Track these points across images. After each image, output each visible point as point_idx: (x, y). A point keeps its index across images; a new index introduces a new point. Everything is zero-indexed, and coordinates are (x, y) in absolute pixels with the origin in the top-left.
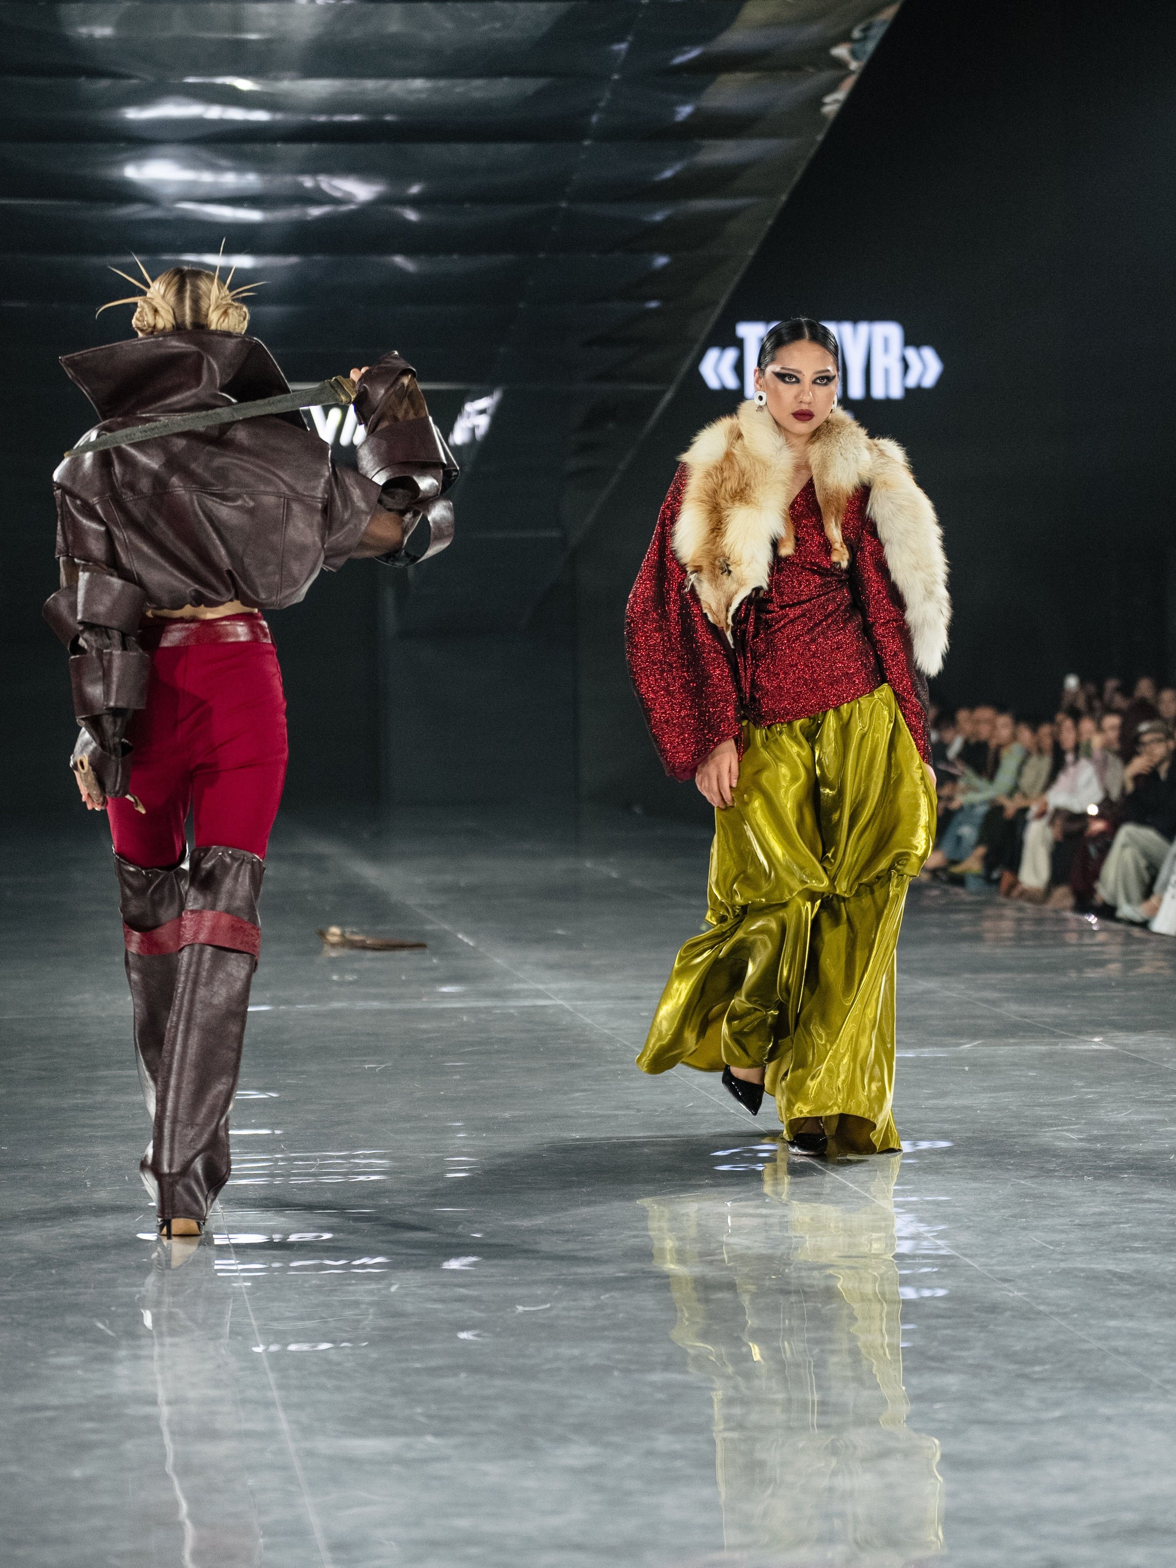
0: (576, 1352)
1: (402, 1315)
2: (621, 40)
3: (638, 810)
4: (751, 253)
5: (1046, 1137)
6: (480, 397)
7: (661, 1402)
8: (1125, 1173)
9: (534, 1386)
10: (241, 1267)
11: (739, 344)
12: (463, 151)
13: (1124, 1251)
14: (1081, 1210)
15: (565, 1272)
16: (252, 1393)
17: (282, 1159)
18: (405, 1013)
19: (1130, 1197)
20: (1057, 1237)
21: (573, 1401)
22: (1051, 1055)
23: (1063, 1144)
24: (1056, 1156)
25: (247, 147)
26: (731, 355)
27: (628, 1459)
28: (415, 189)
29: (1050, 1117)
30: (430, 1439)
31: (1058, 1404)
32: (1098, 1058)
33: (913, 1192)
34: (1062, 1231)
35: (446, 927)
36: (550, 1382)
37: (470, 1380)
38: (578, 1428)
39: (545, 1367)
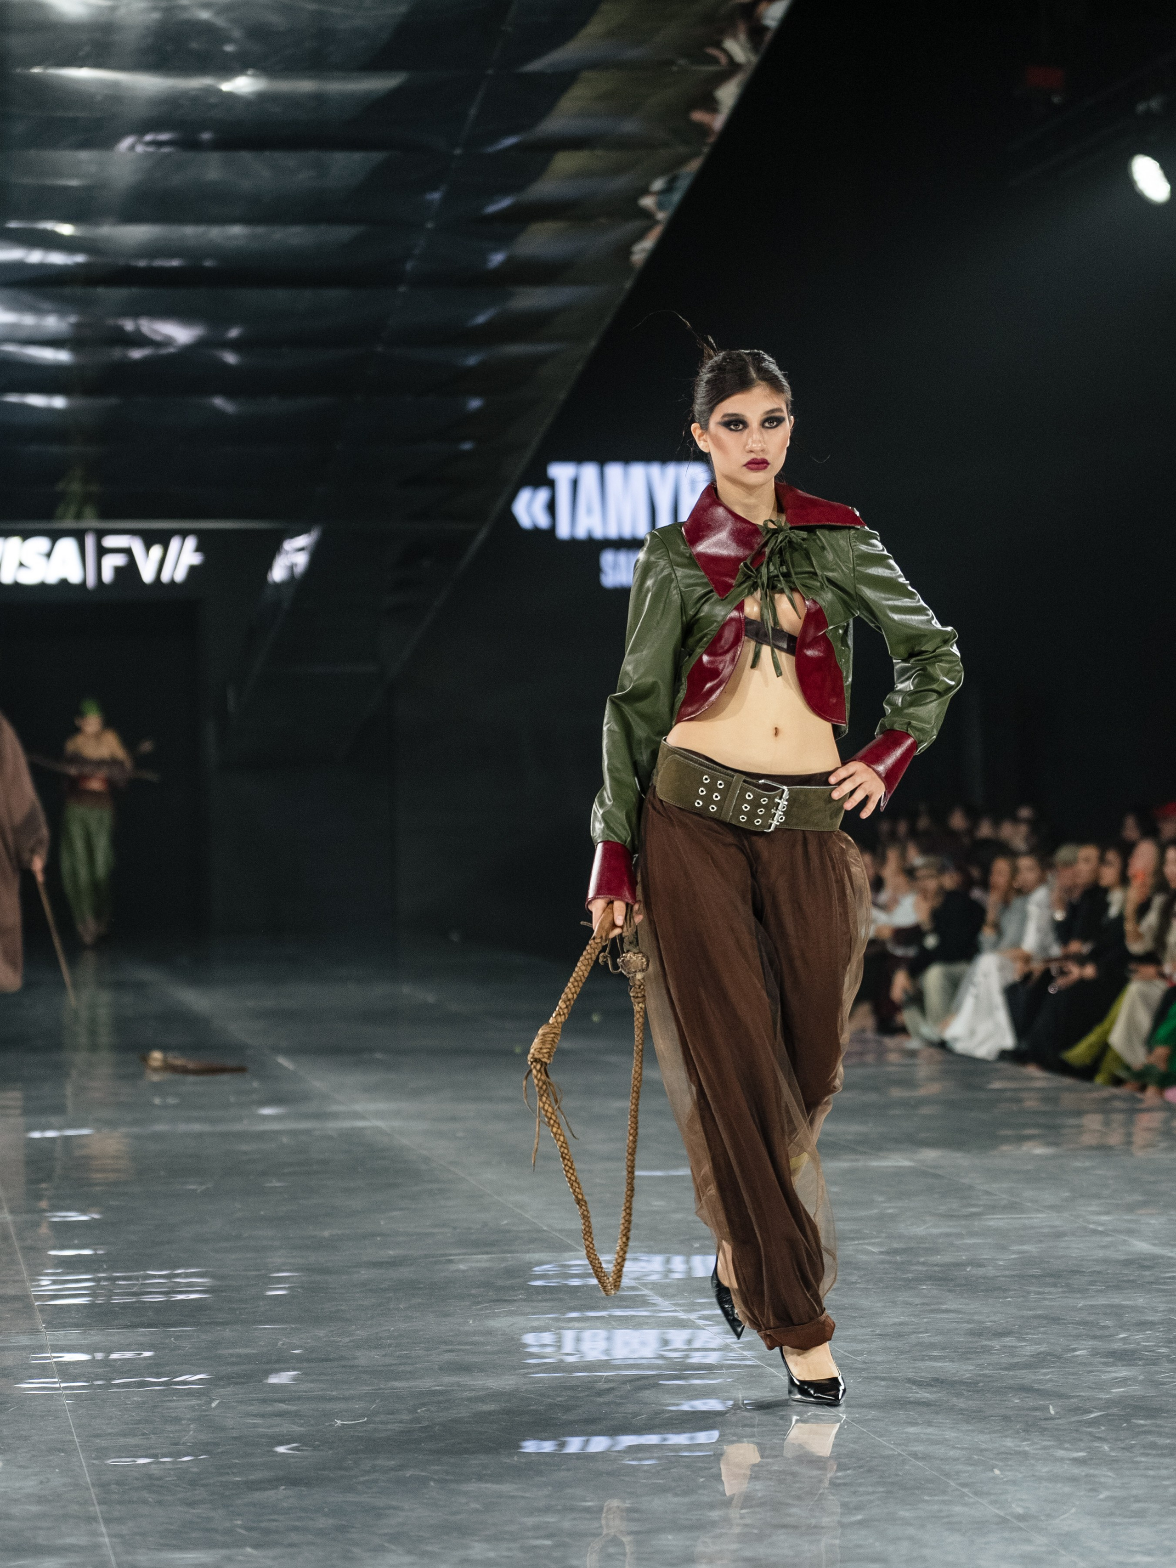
0: (393, 1464)
1: (223, 1429)
2: (435, 189)
3: (455, 937)
4: (562, 396)
5: (849, 1249)
6: (298, 533)
7: (476, 1511)
8: (925, 1284)
9: (351, 1497)
10: (63, 1385)
11: (551, 484)
12: (281, 296)
13: (923, 1360)
14: (882, 1320)
15: (382, 1386)
16: (74, 1508)
17: (105, 1279)
18: (225, 1135)
19: (928, 1308)
20: (859, 1347)
21: (387, 1512)
22: (852, 1171)
23: (864, 1257)
24: (858, 1268)
25: (67, 291)
26: (543, 495)
28: (234, 333)
29: (851, 1231)
30: (250, 1551)
31: (859, 1508)
32: (899, 1174)
34: (863, 1341)
36: (367, 1493)
37: (289, 1492)
38: (395, 1538)
39: (362, 1479)
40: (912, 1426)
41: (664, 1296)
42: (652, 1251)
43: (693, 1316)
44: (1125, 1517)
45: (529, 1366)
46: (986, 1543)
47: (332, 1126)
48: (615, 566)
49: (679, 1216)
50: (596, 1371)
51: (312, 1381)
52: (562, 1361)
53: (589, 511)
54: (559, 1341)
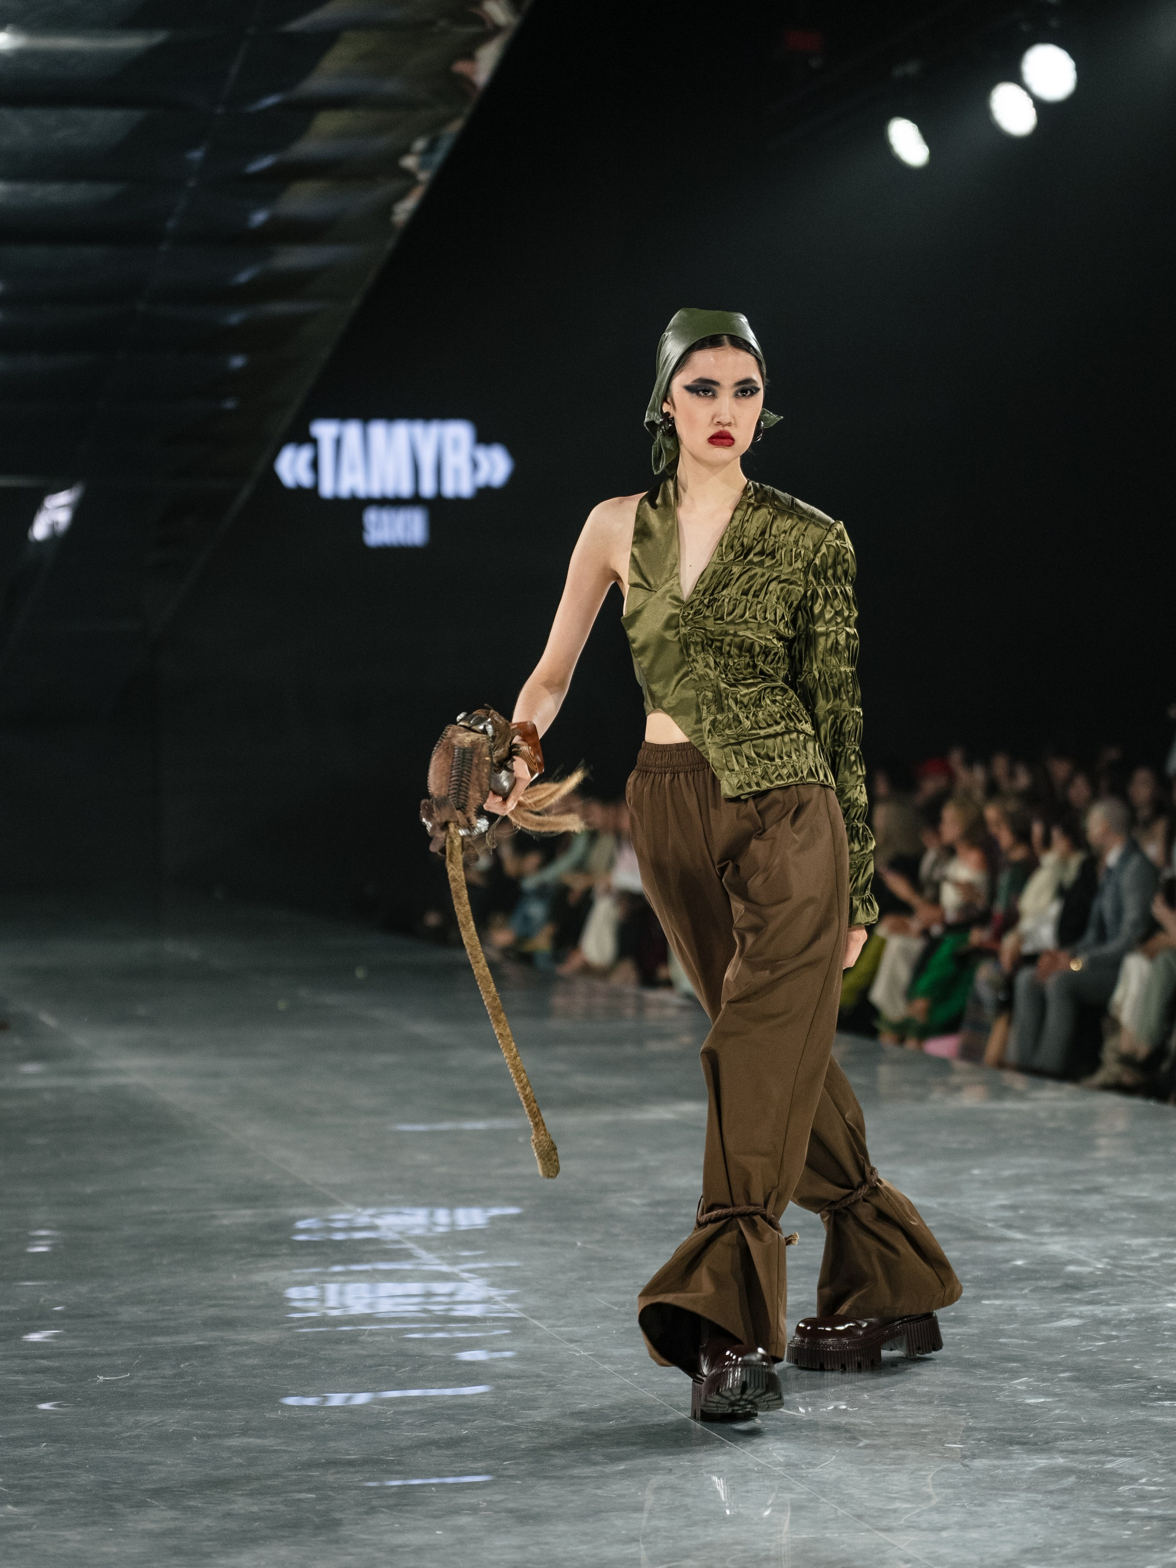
0: (156, 1419)
2: (196, 147)
3: (218, 894)
4: (325, 355)
5: (612, 1201)
6: (60, 490)
7: (241, 1465)
9: (115, 1453)
11: (314, 442)
12: (40, 253)
15: (145, 1341)
20: (621, 1298)
21: (150, 1467)
23: (626, 1210)
24: (621, 1220)
26: (305, 454)
27: (207, 1522)
29: (615, 1183)
30: (10, 1507)
32: (661, 1127)
33: (482, 1258)
34: (626, 1293)
35: (27, 1007)
36: (130, 1449)
37: (51, 1449)
38: (157, 1493)
39: (125, 1435)
40: (675, 1376)
41: (428, 1249)
42: (416, 1204)
43: (456, 1269)
44: (885, 1464)
45: (292, 1320)
46: (748, 1492)
47: (95, 1083)
48: (378, 526)
49: (443, 1170)
50: (360, 1325)
51: (75, 1337)
52: (325, 1315)
53: (352, 468)
54: (322, 1296)
